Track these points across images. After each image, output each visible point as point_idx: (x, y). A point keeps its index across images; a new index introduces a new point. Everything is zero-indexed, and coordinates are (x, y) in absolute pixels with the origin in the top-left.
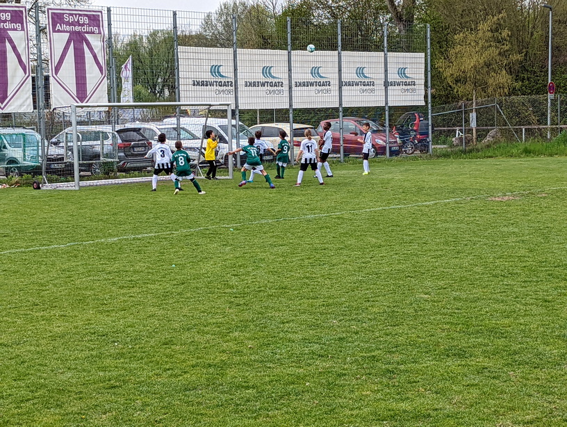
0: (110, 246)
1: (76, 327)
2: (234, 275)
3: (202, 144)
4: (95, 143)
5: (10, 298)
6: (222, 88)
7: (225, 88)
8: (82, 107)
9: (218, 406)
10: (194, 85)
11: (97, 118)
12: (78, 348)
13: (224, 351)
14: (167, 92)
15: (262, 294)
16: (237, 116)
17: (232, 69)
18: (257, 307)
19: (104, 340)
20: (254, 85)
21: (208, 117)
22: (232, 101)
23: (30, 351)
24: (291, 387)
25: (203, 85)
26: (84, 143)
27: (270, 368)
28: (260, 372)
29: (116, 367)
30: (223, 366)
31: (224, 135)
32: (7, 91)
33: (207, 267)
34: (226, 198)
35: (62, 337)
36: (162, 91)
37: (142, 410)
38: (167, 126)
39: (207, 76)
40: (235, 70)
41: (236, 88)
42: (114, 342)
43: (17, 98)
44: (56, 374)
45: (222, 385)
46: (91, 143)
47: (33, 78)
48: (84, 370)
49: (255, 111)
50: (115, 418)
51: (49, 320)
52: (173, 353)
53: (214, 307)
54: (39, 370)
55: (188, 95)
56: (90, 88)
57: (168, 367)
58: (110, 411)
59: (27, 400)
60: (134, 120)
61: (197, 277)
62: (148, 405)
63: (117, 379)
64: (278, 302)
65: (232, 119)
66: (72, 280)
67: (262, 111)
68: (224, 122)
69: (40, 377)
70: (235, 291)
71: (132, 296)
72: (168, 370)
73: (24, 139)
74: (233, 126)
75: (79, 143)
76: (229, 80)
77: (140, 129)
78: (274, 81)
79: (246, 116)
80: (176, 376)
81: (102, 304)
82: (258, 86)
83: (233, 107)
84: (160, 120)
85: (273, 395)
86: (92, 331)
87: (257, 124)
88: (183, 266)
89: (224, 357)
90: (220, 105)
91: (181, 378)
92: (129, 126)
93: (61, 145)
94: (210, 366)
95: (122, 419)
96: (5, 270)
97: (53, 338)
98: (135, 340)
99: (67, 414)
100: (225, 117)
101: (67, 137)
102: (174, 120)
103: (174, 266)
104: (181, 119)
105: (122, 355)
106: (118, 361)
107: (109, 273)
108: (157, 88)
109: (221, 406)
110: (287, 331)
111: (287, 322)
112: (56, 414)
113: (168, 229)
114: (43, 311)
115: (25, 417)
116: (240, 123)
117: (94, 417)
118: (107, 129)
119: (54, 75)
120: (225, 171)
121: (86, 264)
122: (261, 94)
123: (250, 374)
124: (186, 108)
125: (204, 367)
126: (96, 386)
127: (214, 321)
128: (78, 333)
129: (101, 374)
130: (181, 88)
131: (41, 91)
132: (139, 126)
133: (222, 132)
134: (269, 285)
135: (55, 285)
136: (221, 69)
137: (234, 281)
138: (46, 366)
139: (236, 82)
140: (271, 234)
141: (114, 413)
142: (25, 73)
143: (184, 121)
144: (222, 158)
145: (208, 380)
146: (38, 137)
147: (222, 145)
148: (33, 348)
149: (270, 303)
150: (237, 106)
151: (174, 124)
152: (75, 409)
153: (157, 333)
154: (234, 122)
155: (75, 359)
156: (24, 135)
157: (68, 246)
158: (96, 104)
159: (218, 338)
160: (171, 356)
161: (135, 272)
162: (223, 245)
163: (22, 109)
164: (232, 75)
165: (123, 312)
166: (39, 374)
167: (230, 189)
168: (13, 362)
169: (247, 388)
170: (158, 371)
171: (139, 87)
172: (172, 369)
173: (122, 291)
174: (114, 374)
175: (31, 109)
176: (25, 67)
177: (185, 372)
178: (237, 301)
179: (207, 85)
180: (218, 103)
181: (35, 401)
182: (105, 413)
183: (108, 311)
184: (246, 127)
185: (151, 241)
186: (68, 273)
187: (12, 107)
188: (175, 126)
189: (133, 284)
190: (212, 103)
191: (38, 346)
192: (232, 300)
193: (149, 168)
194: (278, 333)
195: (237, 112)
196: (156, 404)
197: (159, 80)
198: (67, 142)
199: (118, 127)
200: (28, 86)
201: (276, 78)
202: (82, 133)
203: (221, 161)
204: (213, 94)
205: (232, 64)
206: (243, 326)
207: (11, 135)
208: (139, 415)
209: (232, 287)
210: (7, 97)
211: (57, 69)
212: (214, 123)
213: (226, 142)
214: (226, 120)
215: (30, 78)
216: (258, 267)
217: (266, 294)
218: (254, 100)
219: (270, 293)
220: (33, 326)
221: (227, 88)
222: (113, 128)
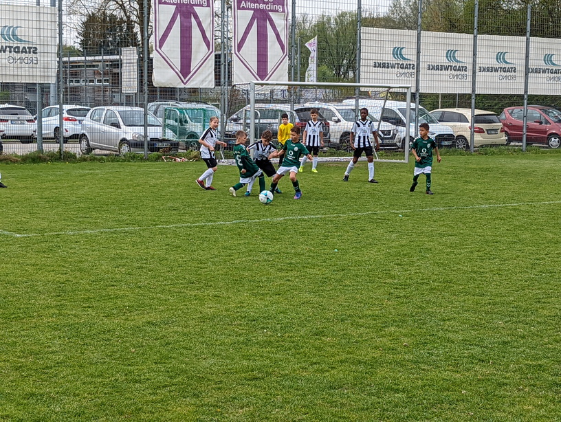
0: (275, 225)
1: (227, 310)
2: (397, 265)
3: (379, 127)
4: (272, 121)
5: (167, 274)
6: (403, 71)
7: (406, 71)
8: (262, 85)
9: (363, 409)
10: (375, 67)
11: (280, 97)
12: (226, 332)
13: (376, 348)
14: (351, 74)
15: (424, 286)
16: (417, 100)
17: (415, 52)
18: (417, 300)
19: (254, 325)
20: (438, 69)
21: (387, 99)
22: (411, 84)
23: (176, 332)
24: (445, 394)
25: (384, 67)
26: (262, 121)
27: (424, 370)
28: (413, 374)
29: (262, 357)
30: (374, 364)
31: (403, 118)
32: (190, 66)
33: (370, 254)
34: (399, 183)
35: (212, 319)
36: (346, 73)
37: (281, 407)
38: (347, 108)
39: (389, 58)
40: (418, 52)
41: (418, 71)
42: (264, 328)
43: (200, 74)
44: (199, 359)
45: (370, 385)
46: (269, 121)
47: (217, 57)
48: (228, 357)
49: (437, 95)
50: (252, 414)
51: (201, 300)
52: (322, 345)
53: (372, 298)
54: (182, 354)
55: (369, 77)
56: (270, 66)
57: (314, 361)
58: (248, 406)
59: (166, 386)
60: (316, 99)
61: (358, 264)
62: (288, 402)
63: (260, 370)
64: (440, 296)
65: (412, 102)
66: (232, 259)
67: (445, 96)
68: (403, 105)
69: (182, 362)
70: (396, 281)
71: (289, 280)
72: (315, 363)
73: (204, 114)
74: (412, 109)
75: (257, 121)
76: (411, 63)
77: (318, 109)
78: (458, 65)
79: (428, 101)
80: (322, 371)
81: (258, 287)
82: (441, 70)
83: (413, 90)
84: (340, 101)
85: (425, 401)
86: (243, 315)
87: (438, 108)
88: (346, 251)
89: (377, 354)
90: (400, 87)
91: (327, 374)
92: (308, 105)
93: (241, 121)
94: (360, 362)
95: (259, 416)
96: (168, 245)
97: (203, 319)
98: (284, 328)
99: (202, 405)
100: (404, 100)
101: (246, 114)
102: (353, 102)
103: (336, 250)
104: (360, 101)
105: (269, 343)
106: (264, 350)
107: (270, 254)
108: (342, 69)
109: (367, 409)
110: (447, 330)
111: (448, 320)
112: (190, 405)
113: (336, 212)
114: (198, 290)
115: (159, 405)
116: (420, 107)
117: (229, 412)
118: (286, 108)
119: (237, 52)
120: (401, 155)
121: (248, 243)
122: (444, 78)
123: (401, 376)
124: (370, 90)
125: (353, 363)
126: (238, 376)
127: (371, 313)
128: (228, 316)
129: (245, 363)
130: (362, 69)
131: (222, 67)
132: (320, 106)
133: (400, 115)
134: (433, 277)
135: (214, 263)
136: (404, 52)
137: (396, 271)
138: (190, 349)
139: (418, 65)
140: (441, 223)
141: (252, 408)
142: (209, 49)
143: (363, 103)
144: (399, 142)
145: (355, 378)
146: (218, 112)
147: (400, 128)
148: (180, 329)
149: (432, 297)
150: (417, 89)
151: (352, 105)
152: (212, 400)
153: (309, 321)
154: (413, 105)
155: (221, 345)
156: (204, 110)
157: (233, 224)
158: (275, 82)
159: (373, 332)
160: (320, 349)
161: (296, 254)
162: (390, 232)
163: (204, 84)
164: (415, 58)
165: (277, 296)
166: (181, 358)
167: (404, 174)
168: (158, 344)
169: (397, 391)
170: (304, 364)
171: (324, 68)
172: (319, 363)
173: (280, 274)
174: (258, 363)
175: (212, 85)
176: (209, 43)
177: (333, 368)
178: (396, 292)
179: (388, 67)
180: (398, 85)
181: (173, 388)
182: (242, 408)
183: (263, 295)
184: (427, 111)
185: (317, 223)
186: (229, 251)
187: (195, 83)
188: (354, 108)
189: (292, 267)
190: (391, 85)
191: (186, 327)
192: (392, 291)
193: (325, 149)
194: (438, 331)
195: (418, 96)
196: (296, 402)
197: (345, 62)
198: (245, 119)
199: (297, 107)
200: (211, 62)
201: (460, 62)
202: (260, 111)
203: (398, 144)
204: (394, 77)
205: (415, 46)
206: (401, 321)
207: (193, 110)
208: (277, 412)
209: (393, 277)
210: (190, 72)
211: (240, 46)
212: (393, 105)
213: (404, 125)
214: (406, 103)
215: (213, 55)
216: (423, 258)
217: (429, 287)
218: (437, 84)
219: (433, 287)
220: (185, 305)
221: (408, 70)
222: (292, 108)
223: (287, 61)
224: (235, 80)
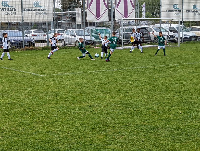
0: (131, 70)
1: (115, 101)
2: (176, 84)
3: (168, 34)
4: (129, 33)
5: (94, 88)
7: (178, 13)
8: (126, 20)
9: (166, 136)
10: (167, 12)
11: (132, 24)
12: (115, 109)
13: (170, 114)
14: (158, 15)
15: (187, 92)
16: (182, 23)
17: (181, 6)
18: (185, 97)
19: (125, 106)
20: (190, 12)
21: (171, 24)
22: (180, 18)
23: (98, 109)
24: (196, 131)
25: (170, 12)
26: (126, 33)
27: (188, 122)
28: (184, 124)
29: (128, 118)
30: (169, 120)
31: (177, 30)
32: (100, 14)
33: (167, 80)
34: (176, 54)
35: (110, 104)
36: (156, 14)
37: (136, 136)
38: (157, 27)
39: (172, 8)
40: (183, 6)
41: (183, 13)
42: (129, 107)
43: (103, 16)
44: (106, 119)
45: (168, 128)
46: (128, 33)
47: (109, 10)
48: (116, 118)
49: (190, 21)
50: (125, 138)
51: (106, 98)
52: (150, 113)
53: (168, 96)
54: (100, 117)
55: (164, 16)
56: (129, 13)
57: (147, 119)
58: (124, 135)
59: (94, 128)
60: (145, 24)
61: (162, 84)
62: (139, 134)
63: (128, 122)
64: (193, 95)
65: (180, 24)
66: (116, 83)
67: (193, 22)
68: (177, 25)
69: (100, 120)
70: (176, 90)
71: (137, 90)
72: (148, 120)
73: (105, 31)
74: (181, 27)
75: (124, 33)
76: (180, 10)
77: (146, 28)
78: (197, 10)
79: (186, 24)
80: (150, 123)
81: (126, 93)
82: (191, 12)
83: (181, 20)
84: (154, 25)
85: (188, 133)
86: (121, 103)
87: (190, 26)
88: (158, 79)
89: (170, 116)
90: (176, 19)
91: (152, 124)
92: (142, 27)
93: (118, 33)
94: (164, 120)
95: (128, 139)
96: (94, 78)
97: (107, 105)
98: (136, 107)
99: (108, 135)
100: (178, 24)
101: (120, 30)
102: (159, 25)
103: (154, 79)
104: (161, 24)
105: (131, 113)
106: (129, 115)
107: (130, 81)
108: (154, 13)
109: (167, 136)
110: (196, 107)
111: (196, 104)
112: (104, 135)
113: (153, 65)
114: (105, 94)
115: (92, 135)
116: (184, 26)
117: (118, 137)
118: (135, 27)
119: (116, 8)
120: (177, 44)
121: (122, 77)
122: (192, 15)
123: (180, 124)
124: (165, 20)
125: (162, 120)
126: (120, 124)
127: (167, 101)
128: (116, 103)
129: (122, 120)
130: (162, 13)
131: (111, 14)
132: (147, 27)
133: (176, 29)
134: (190, 88)
135: (110, 84)
136: (177, 6)
137: (176, 86)
138: (103, 115)
139: (183, 10)
140: (192, 68)
141: (125, 136)
142: (106, 8)
143: (163, 25)
144: (176, 39)
145: (163, 125)
146: (110, 30)
147: (176, 34)
148: (99, 108)
149: (190, 95)
150: (183, 20)
151: (158, 26)
152: (111, 133)
153: (145, 105)
154: (181, 25)
155: (114, 113)
156: (105, 29)
157: (117, 70)
158: (130, 19)
159: (168, 108)
160: (149, 115)
161: (139, 81)
162: (174, 72)
163: (105, 20)
164: (181, 8)
165: (133, 96)
166: (100, 118)
167: (178, 51)
168: (91, 113)
169: (178, 130)
170: (144, 120)
171: (148, 13)
172: (149, 120)
173: (134, 88)
174: (127, 120)
175: (108, 20)
176: (106, 5)
177: (154, 122)
178: (177, 94)
179: (171, 12)
180: (175, 18)
181: (97, 129)
182: (122, 136)
183: (128, 95)
184: (186, 27)
185: (147, 69)
186: (115, 80)
187: (101, 20)
188: (159, 27)
189: (138, 85)
190: (173, 18)
191: (101, 107)
192: (175, 93)
193: (149, 42)
194: (192, 108)
195: (183, 22)
196: (141, 134)
197: (155, 10)
198: (120, 32)
199: (138, 27)
200: (107, 12)
201: (198, 9)
202: (125, 29)
203: (176, 40)
204: (174, 15)
205: (181, 4)
206: (179, 104)
207: (101, 29)
208: (135, 137)
209: (175, 88)
210: (100, 16)
211: (118, 6)
212: (174, 26)
213: (178, 33)
214: (178, 25)
215: (108, 10)
216: (186, 81)
217: (189, 92)
218: (191, 18)
219: (190, 92)
220: (100, 99)
221: (179, 13)
222: (137, 28)
223: (134, 11)
224: (116, 18)
